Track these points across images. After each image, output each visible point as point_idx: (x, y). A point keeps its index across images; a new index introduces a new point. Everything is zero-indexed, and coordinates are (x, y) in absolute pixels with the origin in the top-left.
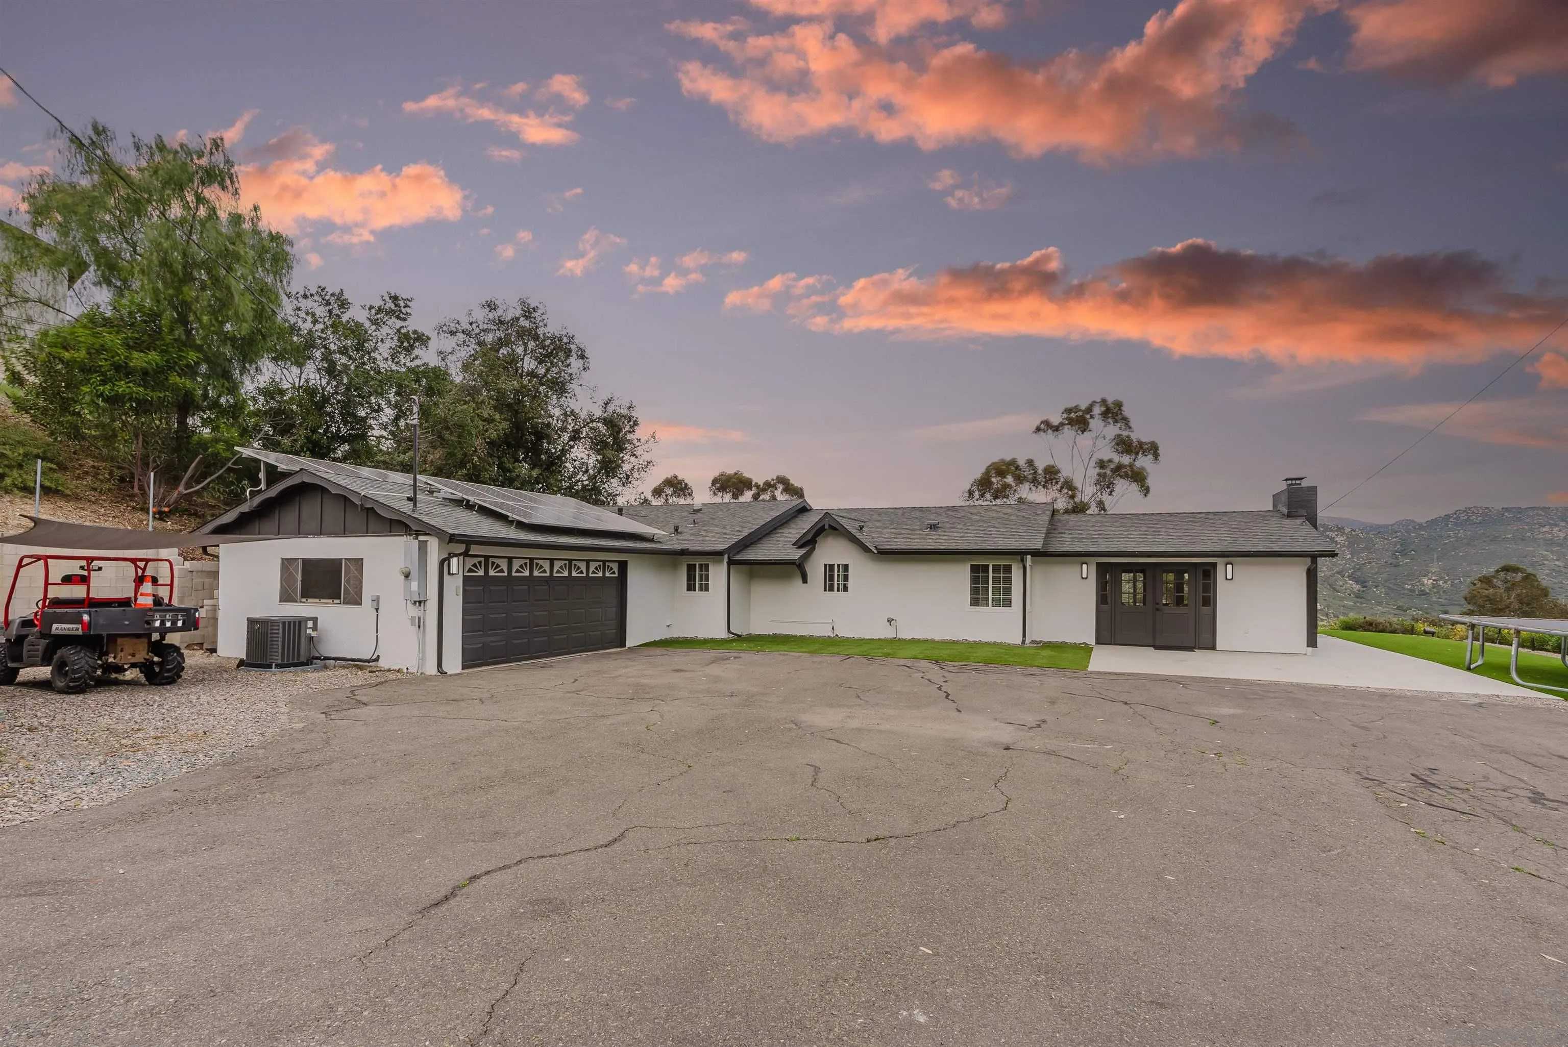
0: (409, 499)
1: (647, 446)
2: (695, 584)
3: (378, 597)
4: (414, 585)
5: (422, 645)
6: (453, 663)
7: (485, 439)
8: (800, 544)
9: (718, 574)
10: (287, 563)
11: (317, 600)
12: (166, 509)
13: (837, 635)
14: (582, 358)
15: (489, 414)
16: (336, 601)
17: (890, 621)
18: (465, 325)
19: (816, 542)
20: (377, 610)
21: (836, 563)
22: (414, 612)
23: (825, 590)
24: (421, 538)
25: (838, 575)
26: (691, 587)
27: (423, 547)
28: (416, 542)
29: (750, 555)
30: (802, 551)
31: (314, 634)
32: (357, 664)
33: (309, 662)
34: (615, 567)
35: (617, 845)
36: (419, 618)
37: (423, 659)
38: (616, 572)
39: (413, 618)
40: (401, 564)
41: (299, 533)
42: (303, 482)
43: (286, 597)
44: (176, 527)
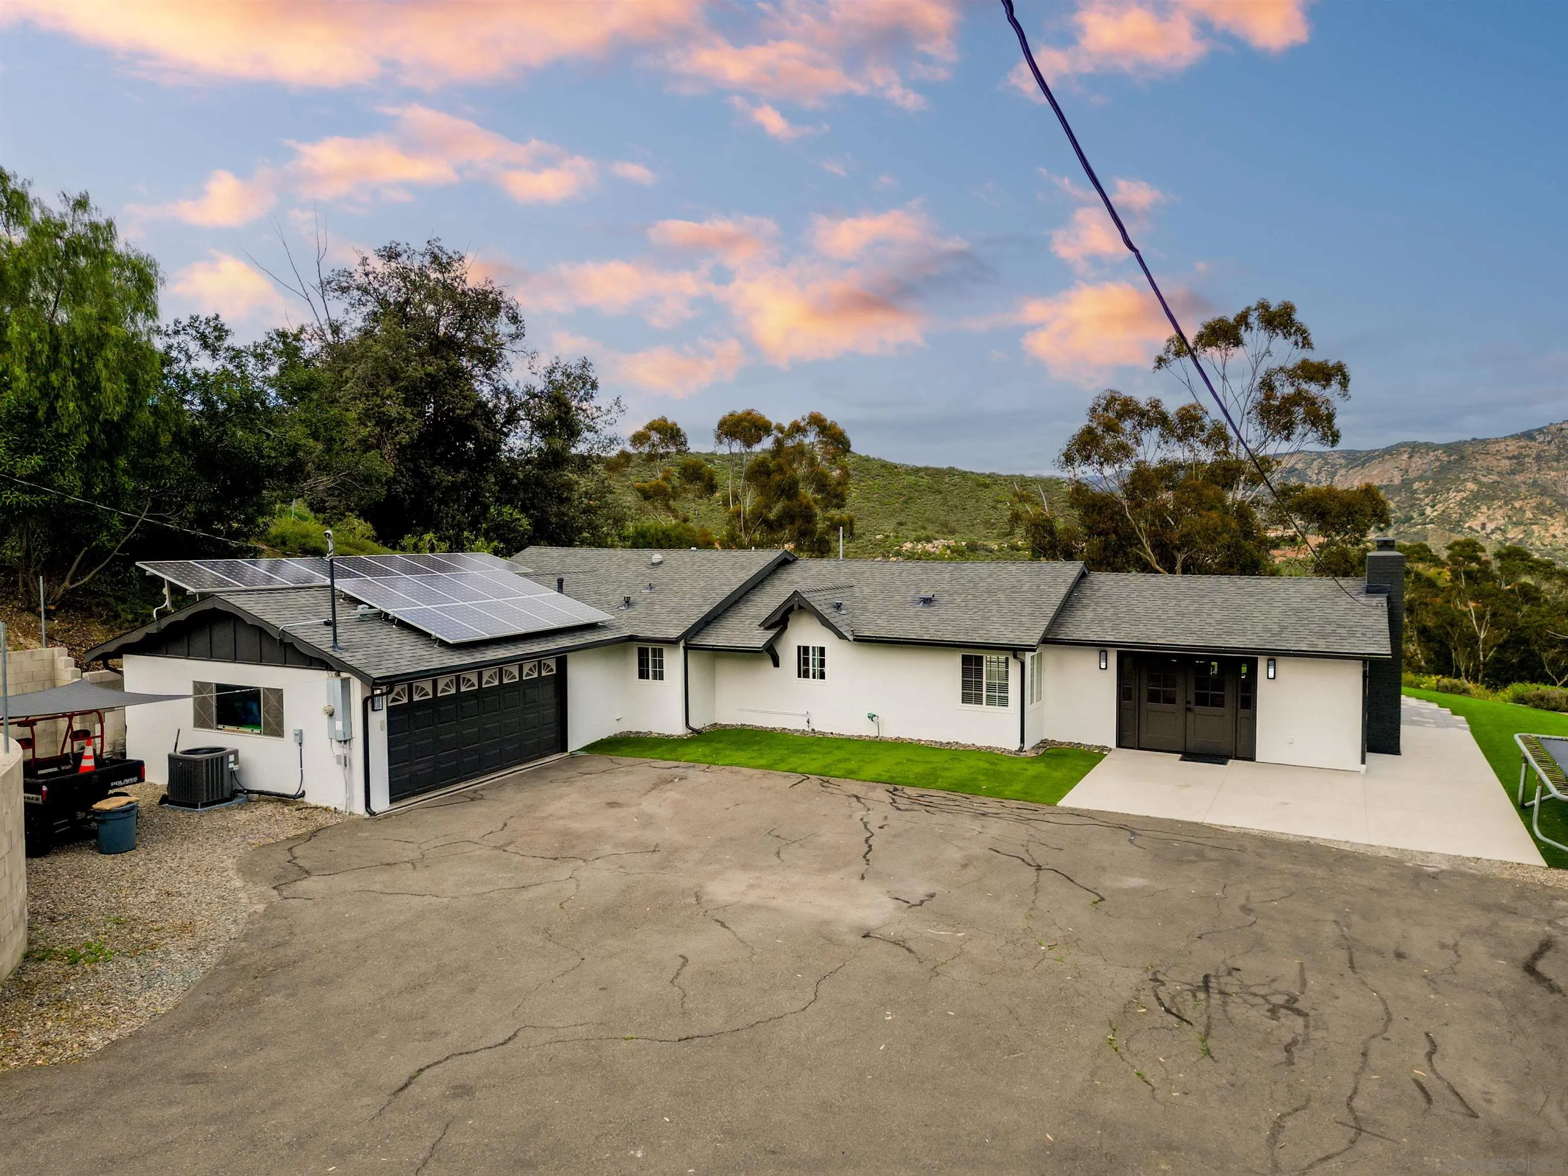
0: (326, 624)
1: (609, 417)
2: (648, 671)
3: (301, 731)
4: (339, 725)
5: (348, 785)
6: (381, 801)
7: (395, 445)
8: (767, 625)
9: (673, 661)
10: (199, 687)
11: (235, 728)
12: (53, 608)
13: (813, 730)
14: (515, 323)
15: (398, 413)
16: (255, 731)
17: (871, 717)
18: (360, 279)
19: (788, 620)
20: (300, 744)
21: (811, 645)
22: (339, 750)
23: (799, 676)
24: (344, 675)
25: (814, 659)
26: (643, 675)
27: (345, 683)
28: (338, 682)
29: (712, 639)
30: (770, 634)
31: (236, 768)
32: (282, 799)
33: (233, 795)
34: (553, 664)
35: (511, 1042)
36: (345, 757)
37: (350, 799)
38: (554, 669)
39: (338, 757)
40: (323, 702)
41: (211, 656)
42: (215, 608)
43: (201, 722)
44: (66, 626)
